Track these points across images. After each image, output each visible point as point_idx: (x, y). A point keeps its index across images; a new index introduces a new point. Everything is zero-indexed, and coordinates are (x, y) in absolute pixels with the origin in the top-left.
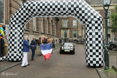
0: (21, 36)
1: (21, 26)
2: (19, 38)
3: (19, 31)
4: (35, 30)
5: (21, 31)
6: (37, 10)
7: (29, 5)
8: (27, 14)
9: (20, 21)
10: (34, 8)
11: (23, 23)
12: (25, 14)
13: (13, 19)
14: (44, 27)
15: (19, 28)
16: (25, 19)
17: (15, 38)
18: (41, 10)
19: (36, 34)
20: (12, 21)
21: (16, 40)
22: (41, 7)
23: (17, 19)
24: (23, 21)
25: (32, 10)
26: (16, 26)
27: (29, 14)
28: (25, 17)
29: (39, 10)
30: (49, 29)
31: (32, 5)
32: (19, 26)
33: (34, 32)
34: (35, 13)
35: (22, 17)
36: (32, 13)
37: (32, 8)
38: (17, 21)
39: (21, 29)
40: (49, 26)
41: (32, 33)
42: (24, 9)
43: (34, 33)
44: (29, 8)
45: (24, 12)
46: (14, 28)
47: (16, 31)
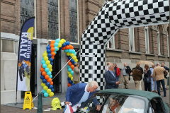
0: (99, 63)
1: (99, 47)
2: (95, 68)
3: (96, 56)
4: (134, 51)
5: (99, 55)
6: (124, 16)
7: (111, 9)
8: (108, 25)
9: (96, 39)
10: (119, 12)
11: (101, 42)
12: (103, 26)
13: (85, 36)
14: (152, 43)
15: (95, 51)
16: (105, 34)
17: (90, 67)
18: (132, 14)
19: (134, 56)
20: (84, 39)
21: (90, 72)
22: (131, 10)
23: (92, 35)
24: (101, 38)
25: (115, 17)
26: (91, 47)
27: (112, 25)
28: (104, 30)
29: (128, 15)
30: (163, 45)
31: (115, 8)
32: (95, 47)
33: (130, 53)
34: (121, 21)
35: (100, 30)
36: (117, 21)
37: (115, 13)
38: (92, 39)
39: (99, 51)
40: (162, 40)
41: (127, 55)
42: (103, 17)
43: (132, 56)
44: (111, 14)
45: (103, 21)
46: (87, 51)
47: (91, 55)
